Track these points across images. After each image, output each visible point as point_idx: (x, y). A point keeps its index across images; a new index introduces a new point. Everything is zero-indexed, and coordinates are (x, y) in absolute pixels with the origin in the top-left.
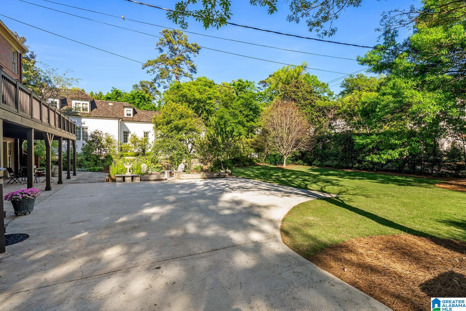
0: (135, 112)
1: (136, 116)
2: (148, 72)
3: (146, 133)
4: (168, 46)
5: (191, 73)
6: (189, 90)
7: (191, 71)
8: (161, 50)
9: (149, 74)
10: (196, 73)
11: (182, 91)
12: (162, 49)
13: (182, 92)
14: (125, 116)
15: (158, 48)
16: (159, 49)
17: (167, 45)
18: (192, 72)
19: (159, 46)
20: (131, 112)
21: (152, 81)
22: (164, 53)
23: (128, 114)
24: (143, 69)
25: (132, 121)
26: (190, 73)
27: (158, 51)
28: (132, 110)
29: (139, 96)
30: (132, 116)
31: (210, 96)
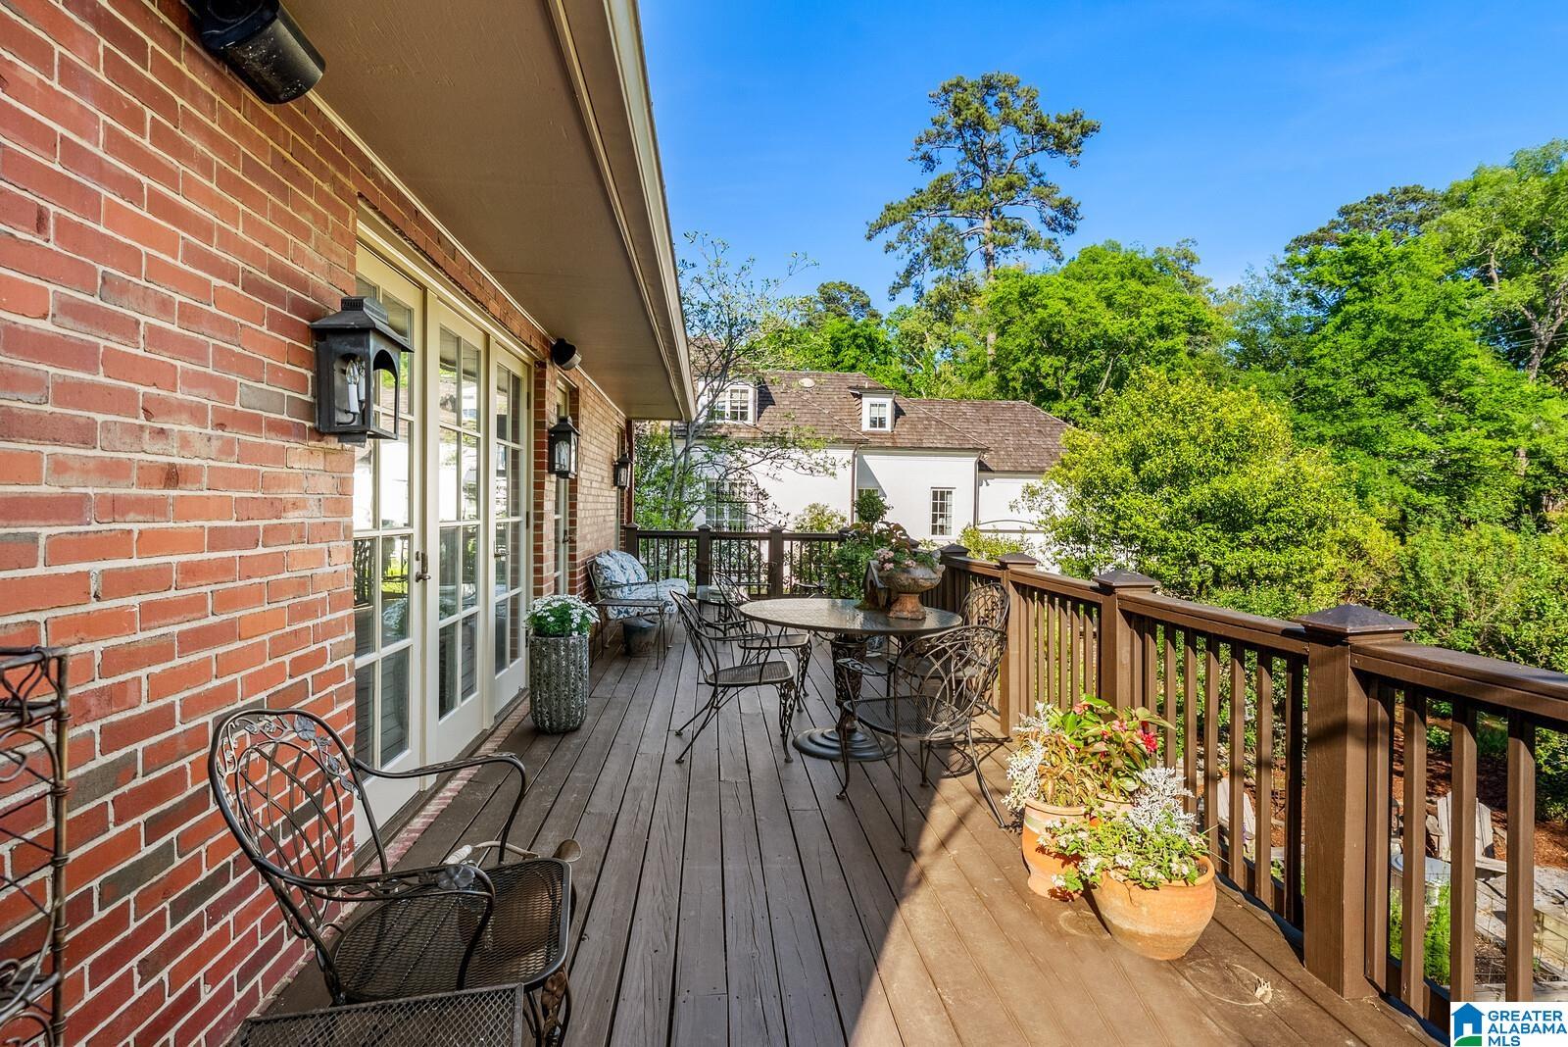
0: (898, 412)
1: (903, 429)
2: (889, 247)
3: (942, 493)
4: (959, 143)
5: (1052, 235)
6: (1069, 301)
7: (1052, 224)
8: (929, 162)
9: (892, 254)
10: (1070, 229)
11: (1045, 307)
12: (935, 158)
13: (1041, 313)
14: (866, 426)
15: (919, 154)
16: (922, 158)
17: (957, 137)
18: (1054, 230)
19: (926, 147)
20: (888, 413)
21: (897, 280)
22: (940, 172)
23: (873, 423)
24: (870, 238)
25: (893, 447)
26: (1046, 234)
27: (920, 165)
28: (888, 401)
29: (856, 336)
30: (888, 428)
31: (1167, 320)
